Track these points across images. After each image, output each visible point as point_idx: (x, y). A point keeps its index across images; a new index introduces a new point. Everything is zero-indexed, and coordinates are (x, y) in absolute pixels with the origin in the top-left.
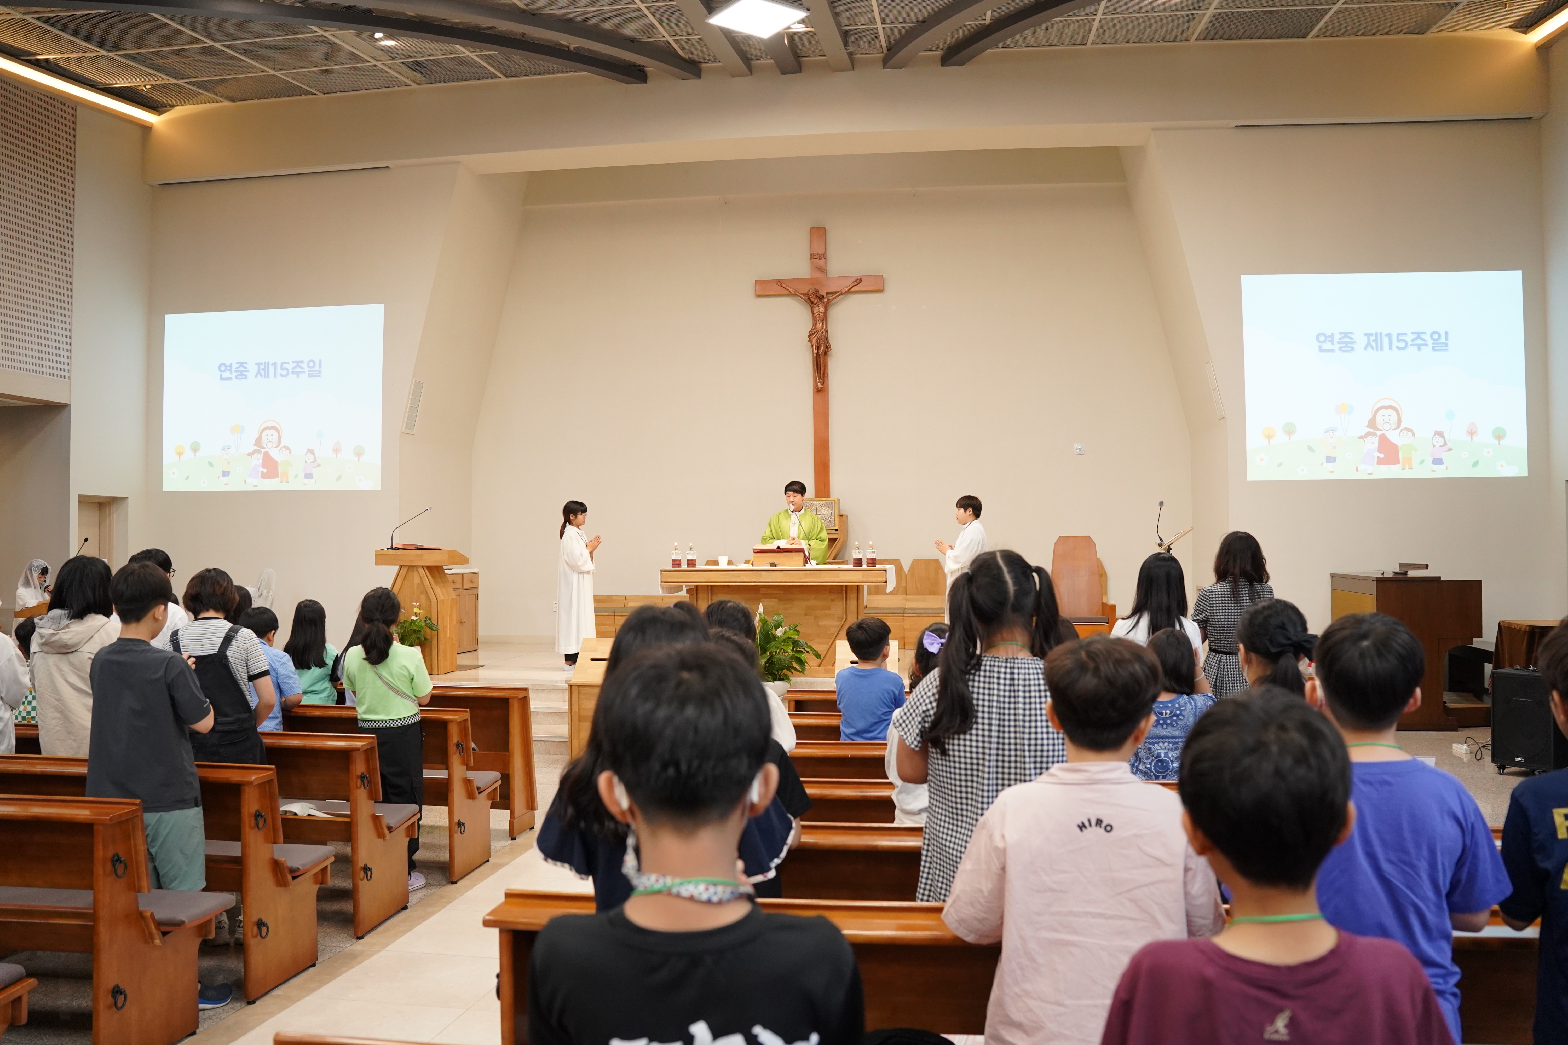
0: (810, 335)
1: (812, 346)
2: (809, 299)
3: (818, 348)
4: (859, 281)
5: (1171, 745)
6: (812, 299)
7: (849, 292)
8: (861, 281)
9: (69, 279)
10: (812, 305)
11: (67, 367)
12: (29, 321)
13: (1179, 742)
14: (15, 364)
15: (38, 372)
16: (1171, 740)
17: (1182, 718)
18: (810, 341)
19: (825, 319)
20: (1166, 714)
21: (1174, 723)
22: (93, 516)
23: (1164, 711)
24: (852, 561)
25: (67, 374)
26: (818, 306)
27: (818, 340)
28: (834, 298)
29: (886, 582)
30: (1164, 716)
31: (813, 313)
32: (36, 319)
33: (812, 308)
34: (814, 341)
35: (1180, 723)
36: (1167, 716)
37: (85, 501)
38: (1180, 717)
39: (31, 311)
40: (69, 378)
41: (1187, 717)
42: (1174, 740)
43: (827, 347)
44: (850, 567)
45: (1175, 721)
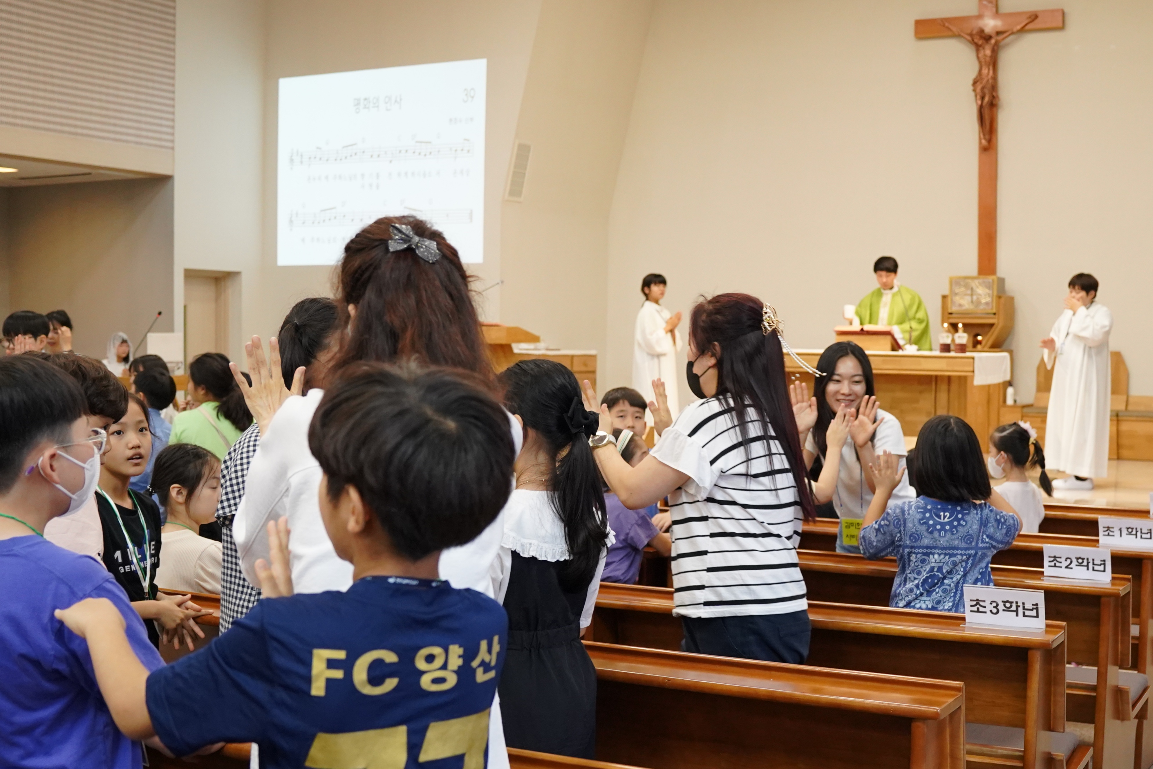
0: (975, 83)
1: (976, 96)
2: (973, 40)
3: (983, 98)
4: (1034, 17)
5: (947, 557)
6: (976, 40)
7: (1023, 30)
8: (1036, 17)
9: (171, 46)
10: (978, 47)
11: (169, 137)
12: (126, 90)
13: (957, 554)
14: (112, 136)
15: (137, 143)
16: (947, 552)
17: (964, 523)
18: (974, 90)
19: (994, 63)
20: (945, 517)
21: (954, 530)
22: (206, 291)
23: (942, 514)
24: (938, 347)
25: (169, 144)
26: (984, 48)
27: (983, 88)
28: (1004, 39)
29: (973, 371)
30: (942, 520)
31: (978, 58)
32: (134, 88)
33: (978, 51)
34: (978, 90)
35: (960, 529)
36: (946, 520)
37: (191, 275)
38: (962, 522)
39: (129, 80)
40: (173, 148)
41: (970, 523)
42: (951, 552)
43: (993, 97)
44: (937, 353)
45: (956, 527)
